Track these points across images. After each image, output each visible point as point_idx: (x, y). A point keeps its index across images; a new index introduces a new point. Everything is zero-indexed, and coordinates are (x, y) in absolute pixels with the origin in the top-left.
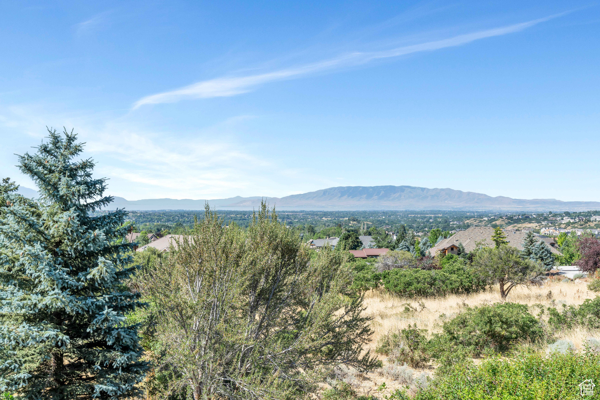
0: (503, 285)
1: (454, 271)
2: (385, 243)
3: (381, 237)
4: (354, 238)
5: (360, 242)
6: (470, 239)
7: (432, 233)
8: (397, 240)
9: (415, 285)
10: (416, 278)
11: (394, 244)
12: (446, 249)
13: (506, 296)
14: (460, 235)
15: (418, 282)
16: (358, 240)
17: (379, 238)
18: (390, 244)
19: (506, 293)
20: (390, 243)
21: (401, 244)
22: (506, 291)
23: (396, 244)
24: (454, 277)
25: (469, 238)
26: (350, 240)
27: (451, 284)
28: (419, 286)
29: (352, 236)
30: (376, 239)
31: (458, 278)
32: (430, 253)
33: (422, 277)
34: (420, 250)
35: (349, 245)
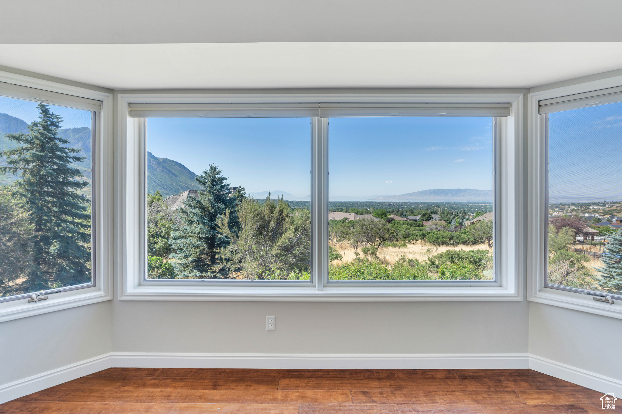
0: (490, 241)
1: (466, 233)
2: (447, 218)
3: (444, 215)
4: (429, 216)
8: (453, 217)
9: (441, 239)
10: (442, 236)
13: (492, 247)
14: (488, 215)
16: (431, 216)
20: (449, 218)
23: (453, 219)
24: (464, 236)
26: (426, 216)
27: (462, 239)
28: (443, 239)
29: (428, 214)
30: (442, 216)
31: (466, 236)
32: (465, 224)
33: (446, 235)
34: (459, 222)
35: (426, 219)
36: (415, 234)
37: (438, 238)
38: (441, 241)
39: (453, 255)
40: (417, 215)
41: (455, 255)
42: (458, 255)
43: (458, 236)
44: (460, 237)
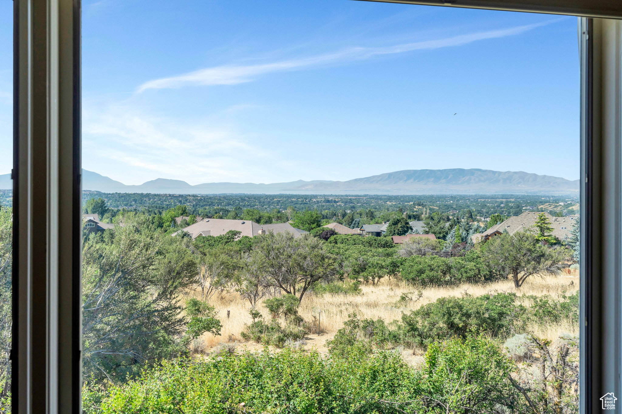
0: (517, 274)
2: (438, 228)
3: (434, 222)
4: (403, 224)
5: (410, 227)
6: (522, 225)
7: (492, 218)
8: (450, 226)
9: (427, 272)
10: (429, 266)
11: (447, 229)
12: (490, 236)
13: (520, 286)
14: (512, 221)
15: (432, 270)
16: (407, 225)
17: (431, 223)
18: (443, 230)
19: (520, 283)
20: (442, 228)
21: (454, 229)
22: (520, 280)
23: (449, 229)
24: (470, 265)
26: (399, 225)
27: (466, 272)
28: (431, 274)
29: (402, 221)
30: (428, 224)
31: (475, 266)
32: (471, 240)
33: (435, 265)
34: (460, 236)
35: (399, 230)
36: (377, 264)
37: (421, 272)
38: (427, 276)
39: (451, 309)
40: (381, 223)
41: (455, 308)
42: (461, 307)
43: (458, 266)
44: (464, 267)
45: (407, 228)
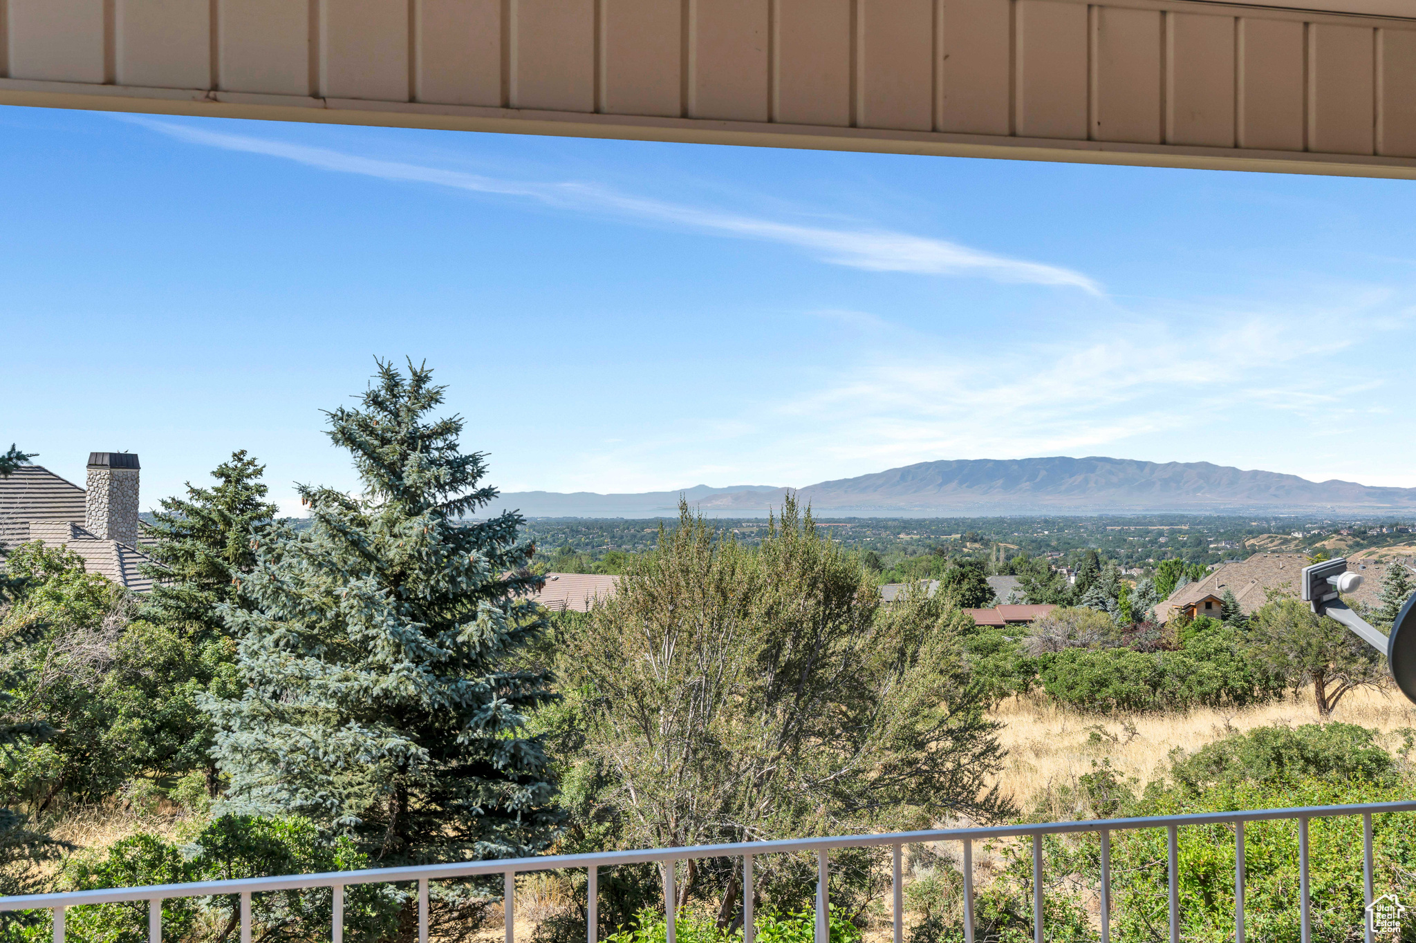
0: (1324, 686)
1: (1209, 655)
2: (1050, 593)
4: (974, 582)
5: (989, 589)
6: (1253, 582)
7: (1162, 569)
8: (1078, 586)
9: (1116, 684)
10: (1117, 670)
11: (1071, 594)
12: (1194, 607)
13: (1332, 709)
14: (1230, 574)
15: (1123, 679)
16: (983, 586)
17: (1033, 580)
18: (1061, 595)
19: (1331, 703)
20: (1059, 592)
21: (1087, 594)
22: (1329, 698)
23: (1075, 594)
24: (1207, 667)
25: (1250, 580)
26: (965, 585)
27: (1200, 683)
28: (1126, 687)
29: (970, 576)
30: (1028, 582)
31: (1216, 669)
32: (1154, 615)
33: (1131, 668)
34: (1130, 607)
35: (963, 596)
37: (1102, 683)
38: (1115, 692)
43: (1182, 671)
44: (1194, 672)
45: (983, 590)
